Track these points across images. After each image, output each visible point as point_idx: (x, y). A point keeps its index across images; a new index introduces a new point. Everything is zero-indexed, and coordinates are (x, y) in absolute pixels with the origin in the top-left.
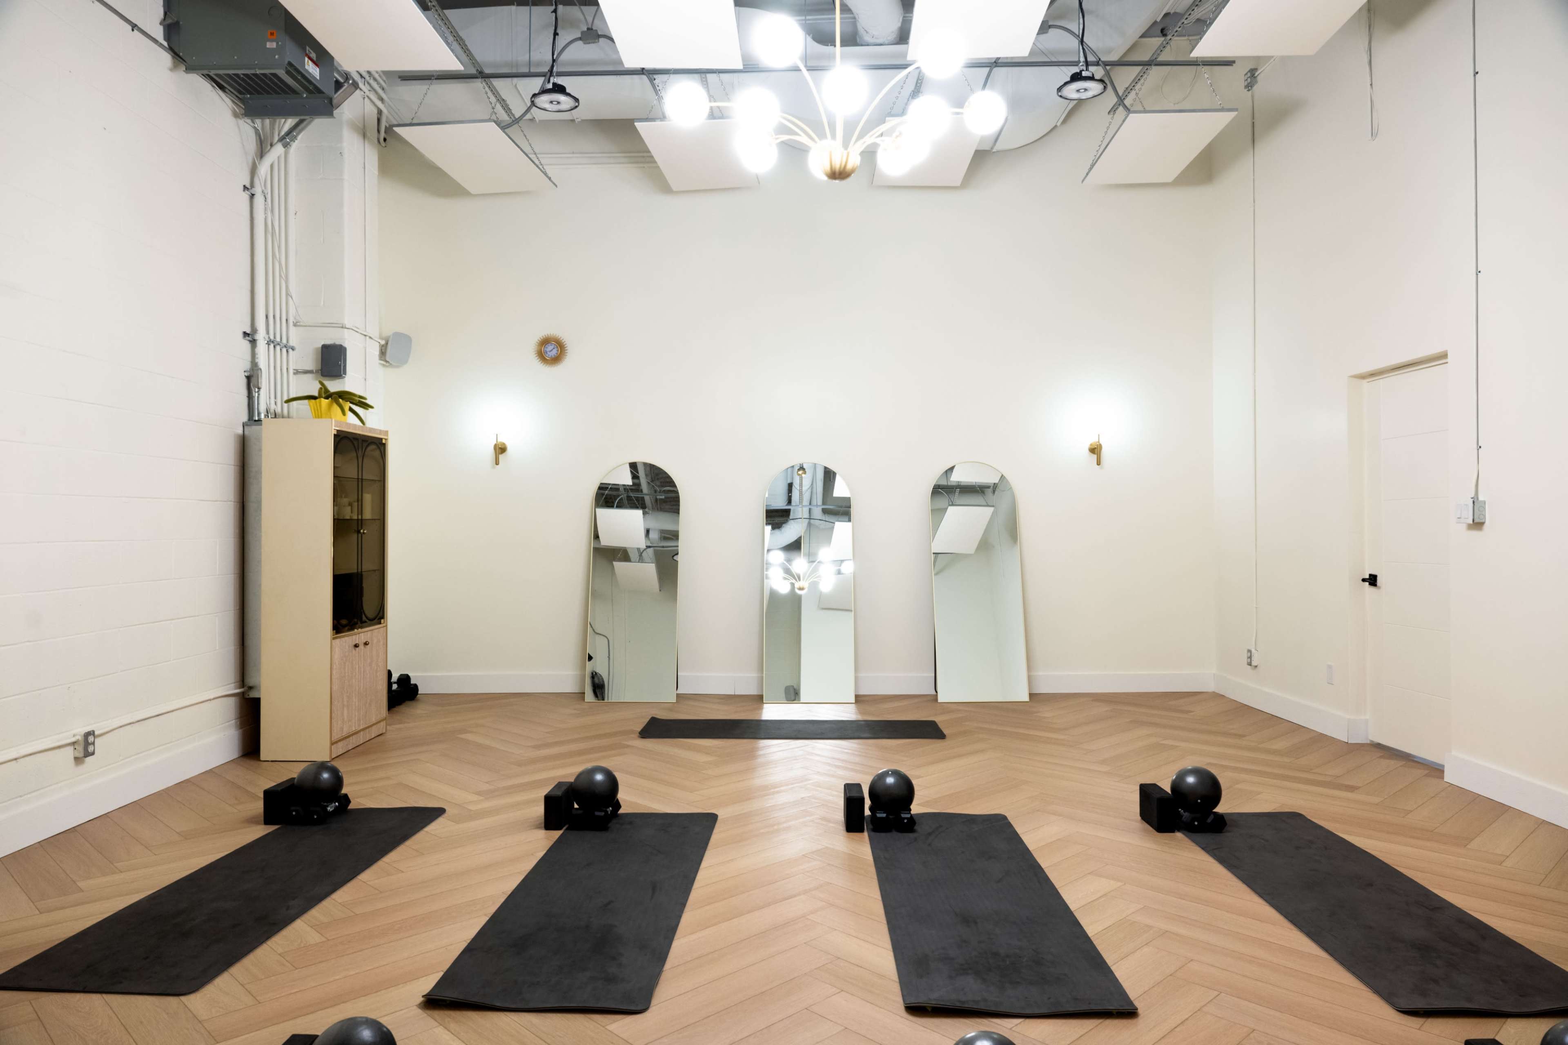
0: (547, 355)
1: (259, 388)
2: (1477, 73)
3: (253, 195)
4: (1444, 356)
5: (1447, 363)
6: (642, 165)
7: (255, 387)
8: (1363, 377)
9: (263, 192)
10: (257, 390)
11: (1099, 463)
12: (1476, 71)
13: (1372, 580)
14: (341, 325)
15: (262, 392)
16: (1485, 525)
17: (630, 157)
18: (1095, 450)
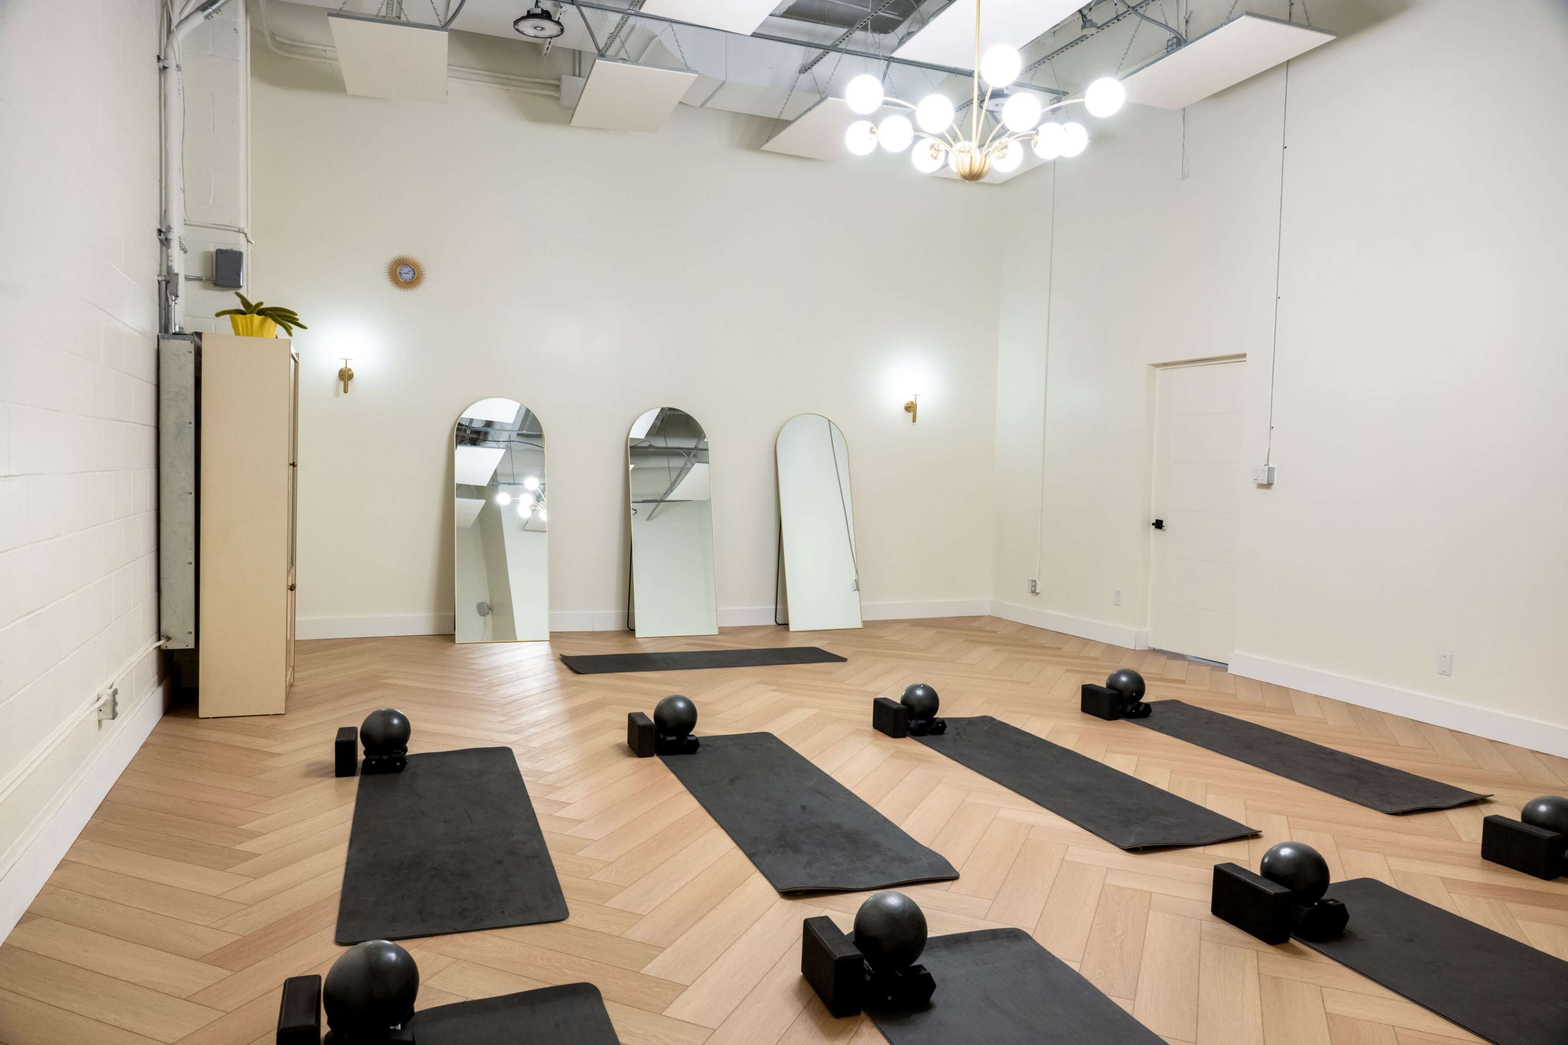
0: (402, 278)
1: (177, 296)
2: (1286, 147)
3: (165, 68)
4: (1244, 355)
5: (1245, 361)
6: (507, 88)
7: (172, 294)
8: (1157, 366)
9: (177, 66)
10: (173, 298)
11: (914, 421)
12: (1285, 146)
13: (1159, 524)
14: (237, 229)
15: (178, 301)
16: (1273, 485)
17: (497, 77)
18: (910, 408)
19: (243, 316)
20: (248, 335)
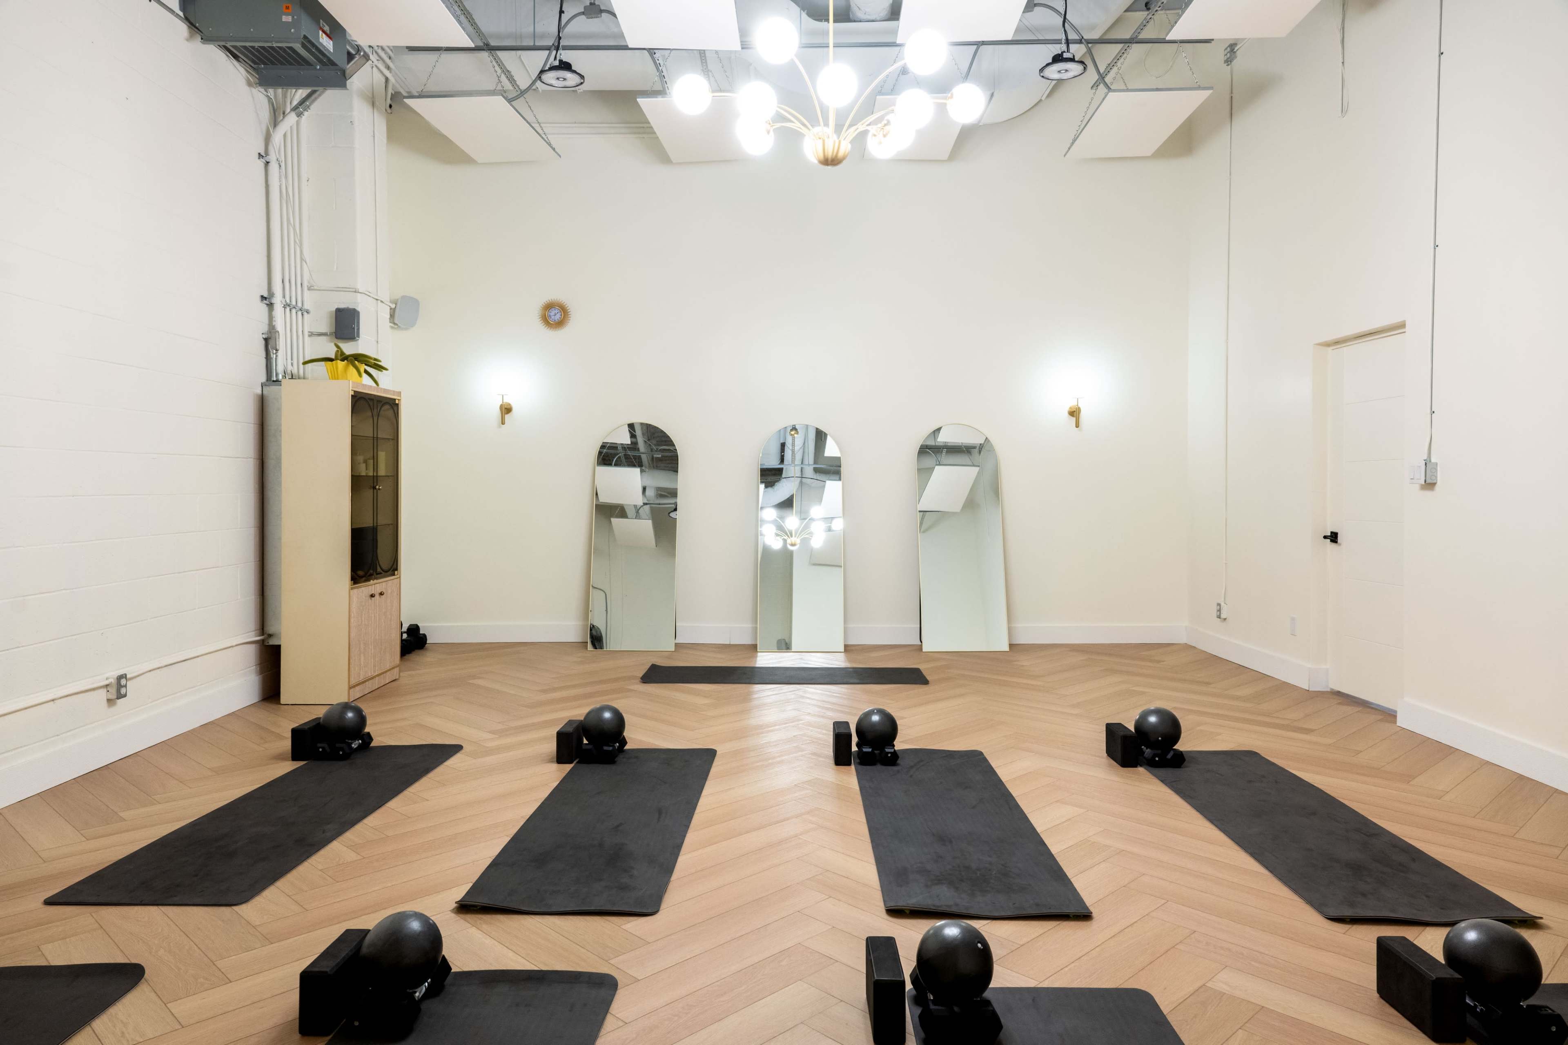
0: (551, 319)
1: (277, 350)
3: (268, 163)
4: (1402, 326)
5: (1405, 332)
6: (641, 136)
7: (273, 349)
8: (1328, 344)
9: (277, 160)
10: (275, 351)
11: (1077, 426)
12: (1441, 52)
13: (1333, 537)
14: (354, 290)
15: (280, 353)
16: (1437, 485)
17: (630, 127)
18: (1074, 413)
19: (330, 363)
20: (335, 379)
